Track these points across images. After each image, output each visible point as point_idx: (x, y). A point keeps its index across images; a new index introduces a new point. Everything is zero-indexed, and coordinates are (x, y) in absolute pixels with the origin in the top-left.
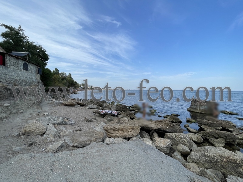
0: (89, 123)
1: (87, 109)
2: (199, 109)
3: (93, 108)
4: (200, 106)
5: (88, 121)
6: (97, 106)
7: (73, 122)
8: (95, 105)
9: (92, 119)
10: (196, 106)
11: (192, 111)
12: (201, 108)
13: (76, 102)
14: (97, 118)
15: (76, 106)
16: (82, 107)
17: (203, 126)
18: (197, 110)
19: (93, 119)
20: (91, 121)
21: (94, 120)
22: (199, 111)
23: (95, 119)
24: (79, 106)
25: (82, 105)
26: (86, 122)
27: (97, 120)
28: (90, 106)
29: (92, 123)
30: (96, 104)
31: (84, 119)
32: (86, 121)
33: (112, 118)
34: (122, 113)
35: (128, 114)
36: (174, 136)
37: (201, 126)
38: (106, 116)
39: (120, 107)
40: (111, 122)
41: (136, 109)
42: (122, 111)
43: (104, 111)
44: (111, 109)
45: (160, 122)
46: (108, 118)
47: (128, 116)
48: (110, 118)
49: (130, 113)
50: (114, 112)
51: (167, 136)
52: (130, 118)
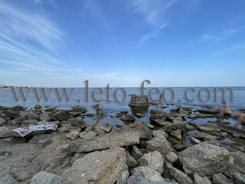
4: (139, 100)
11: (133, 106)
17: (157, 120)
33: (48, 139)
34: (63, 123)
35: (76, 124)
36: (158, 144)
37: (155, 120)
38: (33, 138)
39: (58, 115)
40: (48, 147)
41: (81, 112)
42: (62, 120)
43: (28, 130)
44: (39, 120)
45: (133, 127)
46: (39, 140)
47: (78, 127)
48: (46, 140)
49: (80, 121)
50: (51, 126)
51: (151, 146)
52: (81, 129)
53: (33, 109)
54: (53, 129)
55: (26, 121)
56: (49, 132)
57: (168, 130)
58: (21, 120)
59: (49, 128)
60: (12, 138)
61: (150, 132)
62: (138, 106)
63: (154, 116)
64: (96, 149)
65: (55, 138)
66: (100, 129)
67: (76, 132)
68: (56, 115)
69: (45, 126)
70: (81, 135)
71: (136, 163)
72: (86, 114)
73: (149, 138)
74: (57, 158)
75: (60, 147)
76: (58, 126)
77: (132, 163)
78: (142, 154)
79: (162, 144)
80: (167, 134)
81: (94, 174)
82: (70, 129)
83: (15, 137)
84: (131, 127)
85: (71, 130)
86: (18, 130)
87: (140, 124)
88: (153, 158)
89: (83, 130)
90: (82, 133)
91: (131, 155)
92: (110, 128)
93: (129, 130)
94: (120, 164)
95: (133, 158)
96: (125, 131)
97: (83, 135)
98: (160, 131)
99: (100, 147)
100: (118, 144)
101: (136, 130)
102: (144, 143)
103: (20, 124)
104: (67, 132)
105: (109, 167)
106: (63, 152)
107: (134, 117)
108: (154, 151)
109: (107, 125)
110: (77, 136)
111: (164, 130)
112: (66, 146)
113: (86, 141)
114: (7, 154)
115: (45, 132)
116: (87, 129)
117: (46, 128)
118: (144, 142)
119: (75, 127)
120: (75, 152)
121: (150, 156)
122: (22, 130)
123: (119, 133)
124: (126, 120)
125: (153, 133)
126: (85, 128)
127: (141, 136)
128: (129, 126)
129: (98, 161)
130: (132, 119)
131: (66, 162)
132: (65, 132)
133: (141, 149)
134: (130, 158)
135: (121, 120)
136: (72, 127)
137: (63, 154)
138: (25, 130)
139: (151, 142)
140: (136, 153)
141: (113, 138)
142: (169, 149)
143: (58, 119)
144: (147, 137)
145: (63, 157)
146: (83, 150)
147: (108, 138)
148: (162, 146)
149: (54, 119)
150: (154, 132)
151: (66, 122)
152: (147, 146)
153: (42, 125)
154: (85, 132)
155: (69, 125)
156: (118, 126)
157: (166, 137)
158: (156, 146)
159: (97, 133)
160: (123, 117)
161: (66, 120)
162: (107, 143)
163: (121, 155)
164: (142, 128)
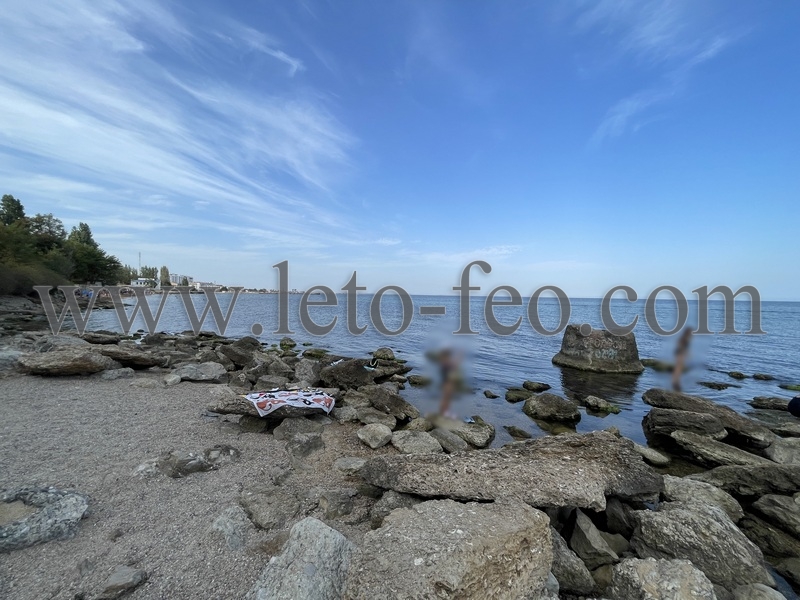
0: (192, 485)
1: (174, 384)
2: (591, 360)
3: (204, 377)
4: (595, 348)
5: (187, 472)
6: (223, 363)
7: (72, 508)
8: (212, 363)
9: (208, 453)
10: (583, 348)
11: (570, 367)
12: (598, 355)
14: (232, 440)
15: (110, 374)
16: (144, 379)
17: (681, 433)
18: (587, 361)
19: (214, 454)
20: (202, 468)
21: (223, 459)
22: (592, 365)
23: (226, 449)
24: (129, 369)
25: (139, 366)
26: (169, 484)
27: (238, 454)
28: (188, 369)
29: (211, 479)
30: (216, 359)
31: (161, 466)
32: (175, 476)
33: (315, 434)
34: (349, 396)
35: (384, 402)
36: (693, 533)
37: (673, 435)
38: (282, 424)
39: (337, 369)
40: (314, 455)
41: (393, 369)
42: (345, 386)
43: (273, 402)
44: (292, 379)
45: (574, 446)
46: (296, 432)
47: (387, 413)
48: (309, 434)
49: (393, 397)
50: (321, 399)
51: (659, 535)
52: (395, 420)
53: (279, 348)
54: (326, 409)
55: (265, 378)
56: (314, 415)
57: (745, 486)
58: (255, 373)
59: (315, 405)
60: (240, 416)
61: (651, 478)
62: (590, 370)
63: (669, 414)
64: (447, 491)
65: (330, 435)
66: (453, 432)
67: (381, 429)
68: (330, 371)
70: (398, 437)
71: (592, 583)
72: (408, 378)
73: (645, 499)
74: (337, 491)
75: (340, 463)
76: (336, 402)
77: (573, 577)
78: (616, 557)
79: (715, 538)
80: (735, 502)
81: (449, 568)
82: (366, 415)
83: (247, 415)
84: (568, 444)
85: (368, 419)
86: (254, 398)
87: (604, 438)
88: (668, 586)
89: (401, 424)
90: (400, 434)
91: (570, 548)
92: (486, 433)
93: (559, 453)
94: (531, 566)
95: (579, 559)
96: (545, 453)
97: (402, 441)
98: (699, 483)
99: (462, 491)
100: (523, 494)
101: (591, 458)
102: (623, 515)
103: (254, 383)
104: (358, 422)
105: (495, 564)
106: (349, 478)
107: (575, 410)
108: (673, 557)
109: (477, 422)
110: (385, 442)
111: (720, 483)
112: (358, 464)
113: (416, 461)
114: (232, 452)
115: (308, 412)
116: (413, 424)
117: (310, 403)
118: (624, 509)
119: (378, 412)
120: (386, 486)
121: (655, 574)
122: (261, 400)
123: (523, 457)
124: (545, 414)
125: (663, 484)
126: (407, 420)
127: (610, 483)
128: (559, 437)
129: (459, 531)
130: (568, 416)
131: (359, 510)
132: (352, 421)
133: (612, 537)
134: (568, 558)
135: (526, 411)
136: (371, 410)
137: (350, 484)
138: (267, 401)
139: (659, 519)
140: (588, 543)
141: (506, 471)
142: (748, 568)
143: (335, 383)
144: (638, 495)
145: (352, 492)
146: (409, 486)
147: (485, 465)
148: (716, 550)
149: (327, 381)
150: (671, 482)
151: (357, 393)
152: (636, 531)
153: (301, 394)
154: (408, 432)
156: (514, 432)
157: (730, 512)
158: (682, 539)
159: (444, 442)
160: (534, 402)
161: (356, 389)
162: (483, 482)
163: (535, 535)
164: (616, 455)
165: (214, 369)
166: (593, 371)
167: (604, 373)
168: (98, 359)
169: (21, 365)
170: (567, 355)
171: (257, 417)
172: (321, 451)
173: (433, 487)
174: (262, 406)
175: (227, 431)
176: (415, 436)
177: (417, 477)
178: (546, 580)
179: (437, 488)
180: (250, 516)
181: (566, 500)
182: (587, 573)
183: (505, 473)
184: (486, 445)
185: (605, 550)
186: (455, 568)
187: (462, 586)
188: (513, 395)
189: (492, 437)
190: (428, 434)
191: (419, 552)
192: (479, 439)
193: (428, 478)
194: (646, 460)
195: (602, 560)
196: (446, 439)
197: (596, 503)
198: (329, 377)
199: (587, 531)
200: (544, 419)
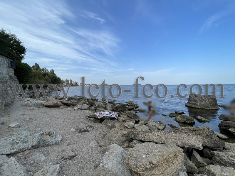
0: (83, 135)
1: (76, 110)
3: (83, 108)
4: (200, 101)
5: (82, 132)
7: (59, 138)
9: (86, 127)
10: (196, 101)
11: (191, 107)
12: (202, 103)
13: (61, 102)
14: (92, 124)
15: (62, 107)
16: (69, 109)
18: (198, 105)
19: (88, 128)
20: (85, 131)
21: (90, 129)
22: (199, 107)
23: (91, 127)
24: (66, 106)
25: (68, 105)
26: (78, 134)
27: (94, 128)
28: (79, 106)
29: (88, 134)
30: (86, 103)
31: (76, 130)
32: (79, 132)
33: (113, 124)
34: (121, 114)
35: (131, 116)
37: (229, 130)
38: (104, 121)
39: (118, 106)
40: (113, 129)
41: (134, 107)
42: (120, 111)
43: (102, 115)
44: (106, 109)
45: (192, 131)
46: (108, 123)
47: (133, 119)
48: (111, 124)
49: (134, 115)
50: (114, 115)
51: (222, 159)
52: (135, 121)
54: (116, 117)
55: (99, 109)
56: (112, 119)
58: (96, 107)
59: (113, 116)
60: (93, 118)
61: (220, 142)
62: (198, 108)
63: (228, 123)
64: (152, 140)
65: (117, 124)
66: (153, 125)
67: (131, 123)
68: (116, 107)
69: (111, 114)
70: (136, 126)
71: (198, 171)
72: (138, 109)
73: (217, 149)
74: (120, 139)
75: (120, 132)
76: (118, 116)
77: (191, 168)
78: (206, 164)
81: (153, 159)
82: (127, 119)
83: (95, 118)
84: (190, 130)
85: (127, 120)
86: (97, 114)
87: (203, 129)
88: (224, 174)
89: (137, 122)
91: (190, 160)
92: (163, 126)
93: (187, 133)
94: (177, 162)
95: (193, 164)
96: (182, 132)
99: (156, 141)
100: (175, 143)
101: (198, 135)
102: (209, 153)
103: (96, 110)
105: (166, 160)
106: (123, 136)
107: (193, 120)
108: (227, 166)
109: (160, 123)
110: (132, 127)
112: (125, 132)
113: (142, 132)
114: (92, 127)
115: (111, 118)
116: (140, 123)
117: (111, 116)
118: (210, 151)
119: (130, 119)
120: (134, 138)
121: (219, 170)
122: (99, 114)
123: (174, 133)
124: (182, 121)
125: (225, 145)
127: (205, 142)
128: (187, 128)
129: (156, 150)
130: (190, 122)
131: (126, 145)
132: (123, 121)
133: (205, 159)
134: (190, 163)
135: (176, 120)
136: (128, 118)
139: (222, 154)
140: (197, 159)
143: (117, 110)
144: (215, 147)
145: (124, 140)
146: (140, 138)
147: (163, 134)
149: (115, 110)
150: (227, 144)
151: (124, 113)
152: (213, 157)
153: (109, 113)
154: (139, 125)
155: (125, 116)
156: (172, 126)
158: (230, 161)
159: (150, 128)
160: (179, 117)
161: (123, 112)
162: (162, 138)
163: (178, 154)
164: (207, 134)
165: (86, 106)
166: (200, 108)
167: (204, 109)
168: (59, 103)
169: (43, 104)
170: (190, 103)
171: (98, 119)
172: (115, 128)
173: (147, 139)
174: (99, 116)
175: (91, 122)
176: (141, 126)
177: (143, 136)
178: (182, 167)
179: (148, 139)
180: (98, 143)
181: (189, 145)
182: (196, 168)
183: (169, 136)
184: (163, 129)
185: (202, 162)
186: (155, 159)
187: (157, 164)
188: (171, 115)
189: (165, 127)
190: (145, 126)
191: (144, 154)
192: (161, 128)
193: (146, 137)
194: (218, 137)
195: (202, 165)
196: (150, 127)
197: (199, 147)
198: (115, 109)
199: (196, 156)
200: (182, 123)
